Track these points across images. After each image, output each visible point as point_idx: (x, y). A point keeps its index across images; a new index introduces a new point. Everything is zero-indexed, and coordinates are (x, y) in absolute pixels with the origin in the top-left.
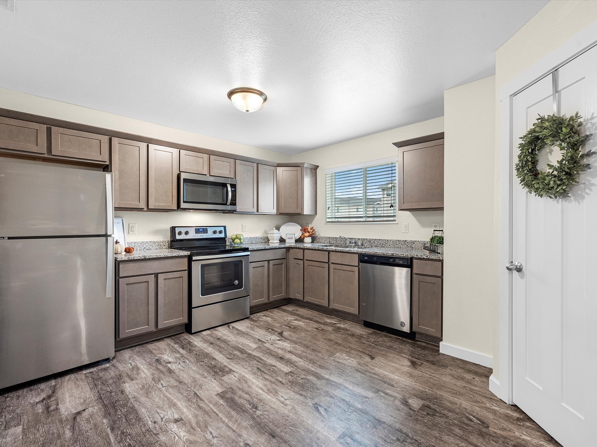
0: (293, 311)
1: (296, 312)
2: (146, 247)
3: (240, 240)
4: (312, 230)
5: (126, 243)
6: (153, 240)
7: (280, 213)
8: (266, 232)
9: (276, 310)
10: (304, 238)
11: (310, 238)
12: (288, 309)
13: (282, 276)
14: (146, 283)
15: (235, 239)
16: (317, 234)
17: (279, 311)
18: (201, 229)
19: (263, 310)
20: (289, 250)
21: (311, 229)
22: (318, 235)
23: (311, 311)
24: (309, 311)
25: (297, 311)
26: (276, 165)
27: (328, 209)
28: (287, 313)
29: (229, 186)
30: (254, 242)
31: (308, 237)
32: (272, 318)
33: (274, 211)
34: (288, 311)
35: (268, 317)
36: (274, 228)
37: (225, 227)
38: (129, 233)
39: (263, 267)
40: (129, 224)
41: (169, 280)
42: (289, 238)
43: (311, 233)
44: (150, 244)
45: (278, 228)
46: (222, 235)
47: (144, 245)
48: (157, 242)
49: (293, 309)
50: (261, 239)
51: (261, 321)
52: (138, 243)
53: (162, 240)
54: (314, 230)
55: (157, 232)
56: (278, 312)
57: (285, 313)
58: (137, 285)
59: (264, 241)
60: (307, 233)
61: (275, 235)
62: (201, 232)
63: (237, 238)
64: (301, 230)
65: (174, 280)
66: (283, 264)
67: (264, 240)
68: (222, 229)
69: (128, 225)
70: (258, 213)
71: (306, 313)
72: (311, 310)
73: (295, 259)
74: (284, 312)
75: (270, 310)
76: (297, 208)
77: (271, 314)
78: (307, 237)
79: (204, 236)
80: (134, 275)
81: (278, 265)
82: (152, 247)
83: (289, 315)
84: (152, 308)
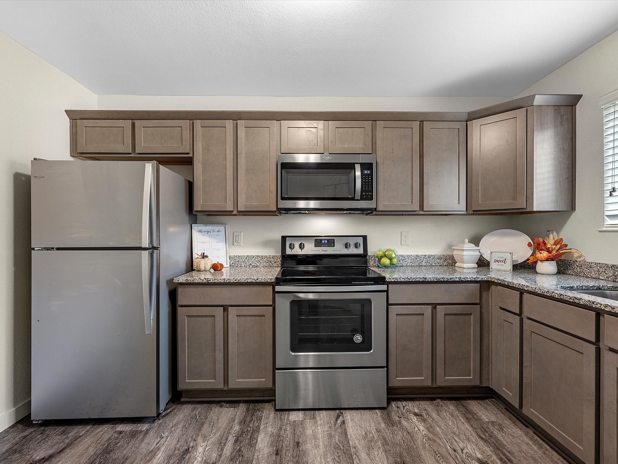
0: (490, 426)
1: (496, 432)
2: (252, 264)
3: (391, 259)
4: (558, 247)
5: (228, 257)
6: (261, 254)
7: (474, 211)
8: (450, 247)
9: (452, 408)
10: (536, 262)
11: (554, 263)
12: (480, 413)
13: (470, 340)
14: (213, 318)
15: (382, 257)
16: (576, 255)
17: (456, 413)
18: (325, 240)
19: (426, 396)
20: (489, 288)
21: (556, 243)
22: (578, 257)
23: (540, 447)
24: (535, 442)
25: (501, 428)
26: (465, 117)
27: (611, 195)
28: (472, 426)
29: (358, 168)
30: (424, 264)
31: (547, 260)
32: (430, 428)
33: (462, 207)
34: (479, 420)
35: (424, 420)
36: (467, 240)
37: (365, 238)
38: (233, 245)
39: (420, 317)
40: (234, 232)
41: (245, 318)
42: (497, 261)
43: (554, 252)
44: (257, 260)
45: (476, 241)
46: (360, 251)
47: (250, 260)
48: (266, 257)
49: (493, 419)
50: (439, 258)
51: (402, 428)
52: (242, 257)
53: (272, 254)
54: (566, 245)
55: (267, 244)
56: (452, 415)
57: (467, 426)
58: (200, 319)
59: (445, 264)
60: (542, 252)
61: (465, 253)
62: (325, 245)
63: (385, 256)
64: (529, 245)
65: (253, 318)
66: (471, 314)
67: (445, 261)
68: (360, 241)
69: (232, 234)
70: (422, 213)
71: (524, 447)
72: (541, 441)
73: (501, 308)
74: (468, 420)
75: (439, 401)
76: (515, 198)
77: (434, 415)
78: (542, 261)
79: (329, 251)
80: (196, 304)
81: (457, 317)
82: (259, 263)
83: (474, 437)
84: (220, 355)
